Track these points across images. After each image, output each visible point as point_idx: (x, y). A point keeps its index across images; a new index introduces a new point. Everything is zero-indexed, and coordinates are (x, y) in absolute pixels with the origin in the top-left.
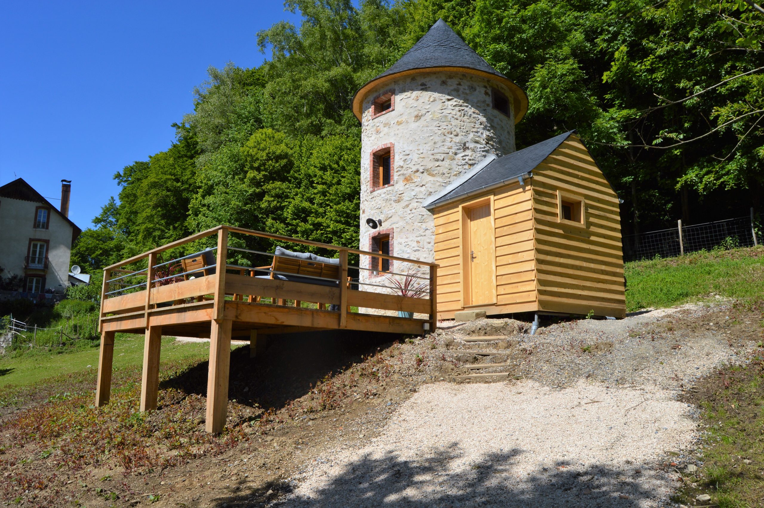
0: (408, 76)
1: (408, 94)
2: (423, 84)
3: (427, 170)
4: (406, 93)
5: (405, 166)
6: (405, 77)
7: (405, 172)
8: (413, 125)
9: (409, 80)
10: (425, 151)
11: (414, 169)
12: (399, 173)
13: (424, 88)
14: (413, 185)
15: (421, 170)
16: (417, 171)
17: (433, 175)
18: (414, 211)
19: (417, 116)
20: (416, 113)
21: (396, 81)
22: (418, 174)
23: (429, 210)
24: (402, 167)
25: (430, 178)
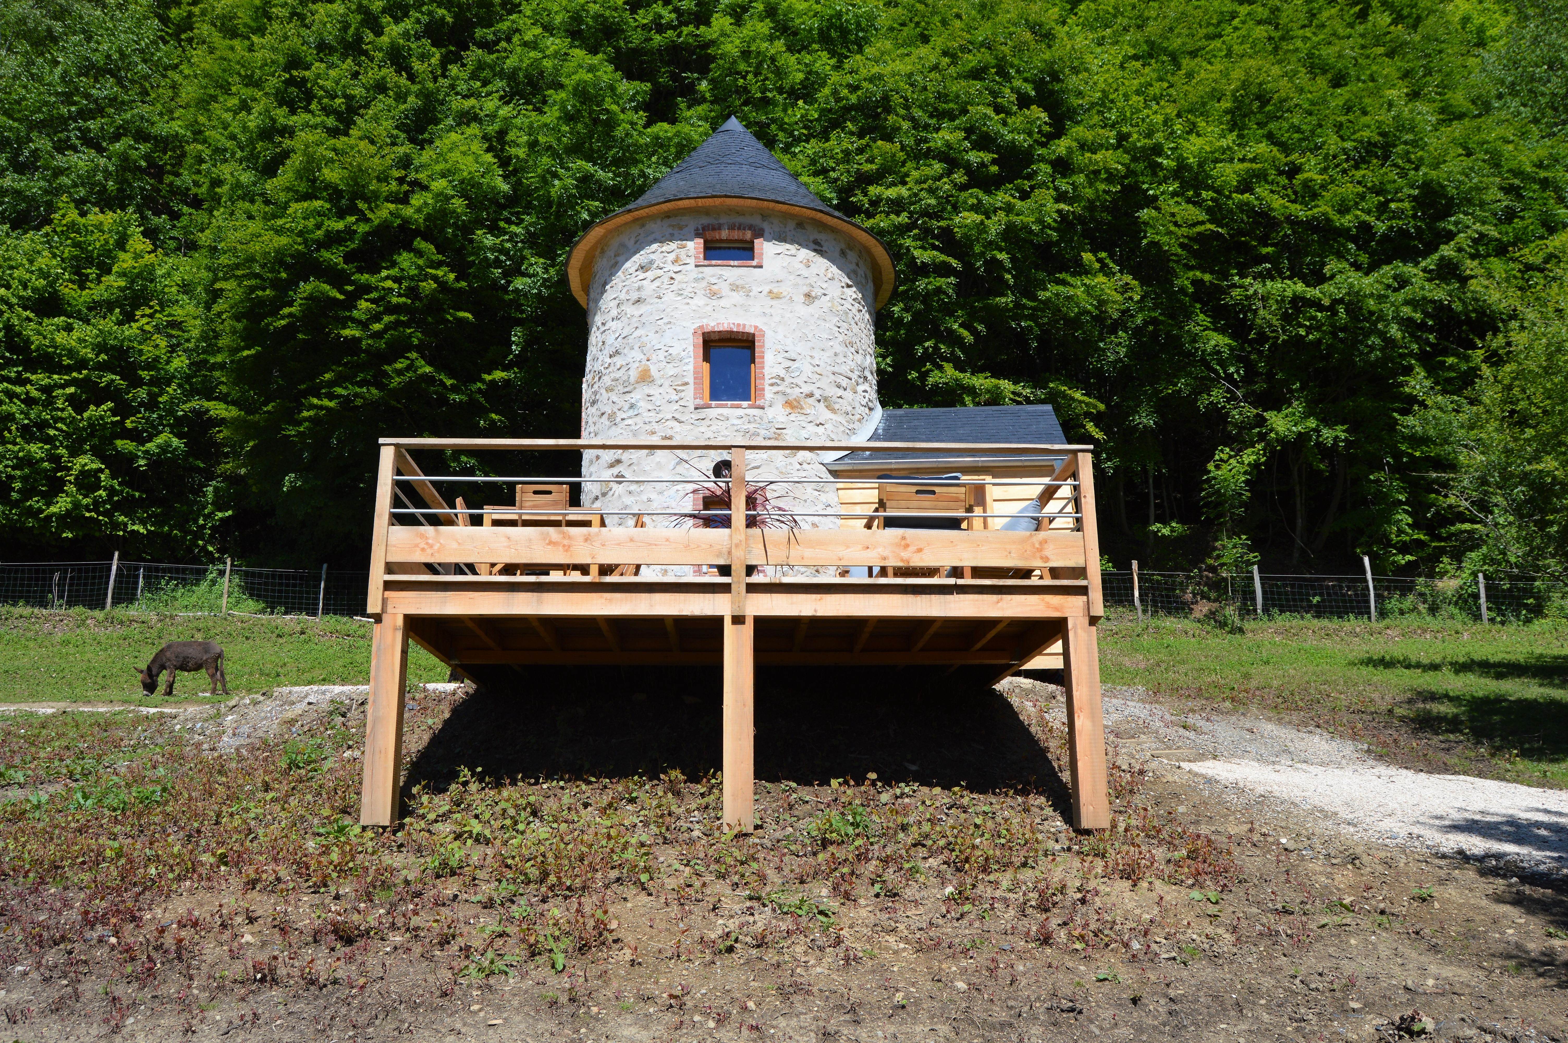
0: (792, 216)
1: (792, 248)
2: (816, 242)
3: (826, 399)
4: (788, 246)
5: (788, 380)
6: (786, 216)
7: (788, 391)
8: (803, 310)
9: (791, 225)
10: (822, 364)
11: (806, 389)
12: (775, 389)
13: (819, 249)
14: (803, 418)
15: (817, 396)
16: (811, 395)
17: (834, 411)
18: (805, 466)
19: (808, 295)
20: (806, 289)
21: (765, 216)
22: (811, 401)
23: (830, 472)
24: (783, 379)
25: (828, 415)
